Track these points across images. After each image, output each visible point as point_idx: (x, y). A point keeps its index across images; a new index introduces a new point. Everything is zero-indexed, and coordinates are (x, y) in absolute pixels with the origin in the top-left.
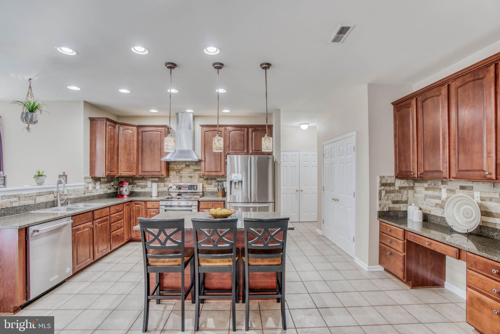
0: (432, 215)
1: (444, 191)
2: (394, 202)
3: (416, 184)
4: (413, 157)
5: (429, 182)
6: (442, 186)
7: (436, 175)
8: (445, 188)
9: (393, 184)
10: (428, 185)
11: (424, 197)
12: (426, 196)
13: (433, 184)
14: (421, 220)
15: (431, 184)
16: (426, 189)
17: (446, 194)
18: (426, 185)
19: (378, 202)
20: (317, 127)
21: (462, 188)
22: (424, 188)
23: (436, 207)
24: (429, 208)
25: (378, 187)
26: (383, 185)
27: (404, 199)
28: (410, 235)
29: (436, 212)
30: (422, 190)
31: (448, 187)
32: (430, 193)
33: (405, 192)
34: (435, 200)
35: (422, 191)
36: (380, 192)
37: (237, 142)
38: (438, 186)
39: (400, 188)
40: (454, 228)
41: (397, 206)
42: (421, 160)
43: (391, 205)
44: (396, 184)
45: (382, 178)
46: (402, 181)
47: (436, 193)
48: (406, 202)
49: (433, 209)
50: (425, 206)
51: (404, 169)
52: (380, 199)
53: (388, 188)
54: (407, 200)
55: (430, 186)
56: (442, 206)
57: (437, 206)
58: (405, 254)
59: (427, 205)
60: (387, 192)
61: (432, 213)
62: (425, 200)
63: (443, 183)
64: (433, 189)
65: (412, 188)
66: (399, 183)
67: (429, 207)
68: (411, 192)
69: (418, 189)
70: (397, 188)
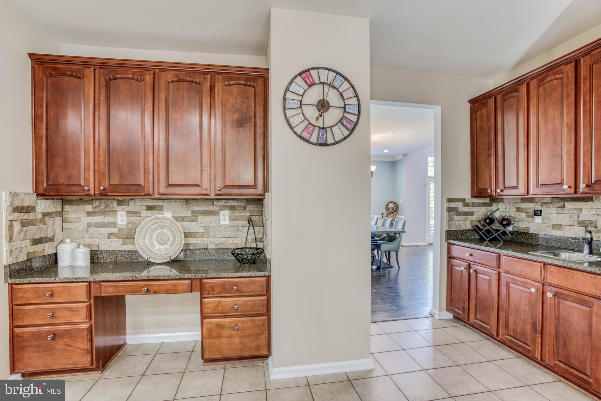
0: (101, 252)
1: (121, 214)
2: (37, 242)
3: (67, 208)
4: (85, 161)
5: (96, 203)
6: (118, 208)
8: (123, 210)
9: (34, 210)
10: (95, 208)
11: (86, 226)
12: (89, 225)
13: (103, 206)
14: (89, 263)
15: (100, 206)
16: (89, 214)
17: (125, 218)
18: (89, 208)
19: (4, 247)
21: (150, 208)
22: (86, 213)
23: (108, 238)
24: (96, 242)
25: (4, 215)
26: (16, 209)
27: (49, 235)
28: (106, 287)
29: (110, 246)
30: (80, 215)
31: (128, 208)
32: (97, 219)
33: (49, 221)
34: (106, 229)
35: (82, 219)
36: (11, 224)
38: (113, 208)
39: (46, 215)
40: (151, 260)
41: (39, 248)
43: (31, 248)
44: (37, 208)
45: (13, 196)
46: (48, 202)
47: (109, 219)
48: (53, 239)
49: (104, 242)
50: (89, 240)
52: (11, 240)
54: (54, 236)
55: (98, 209)
56: (120, 236)
57: (111, 237)
58: (93, 322)
59: (92, 238)
60: (23, 224)
61: (103, 248)
62: (87, 231)
63: (120, 203)
64: (104, 213)
65: (61, 214)
66: (42, 206)
67: (97, 240)
68: (58, 221)
69: (72, 216)
70: (40, 216)
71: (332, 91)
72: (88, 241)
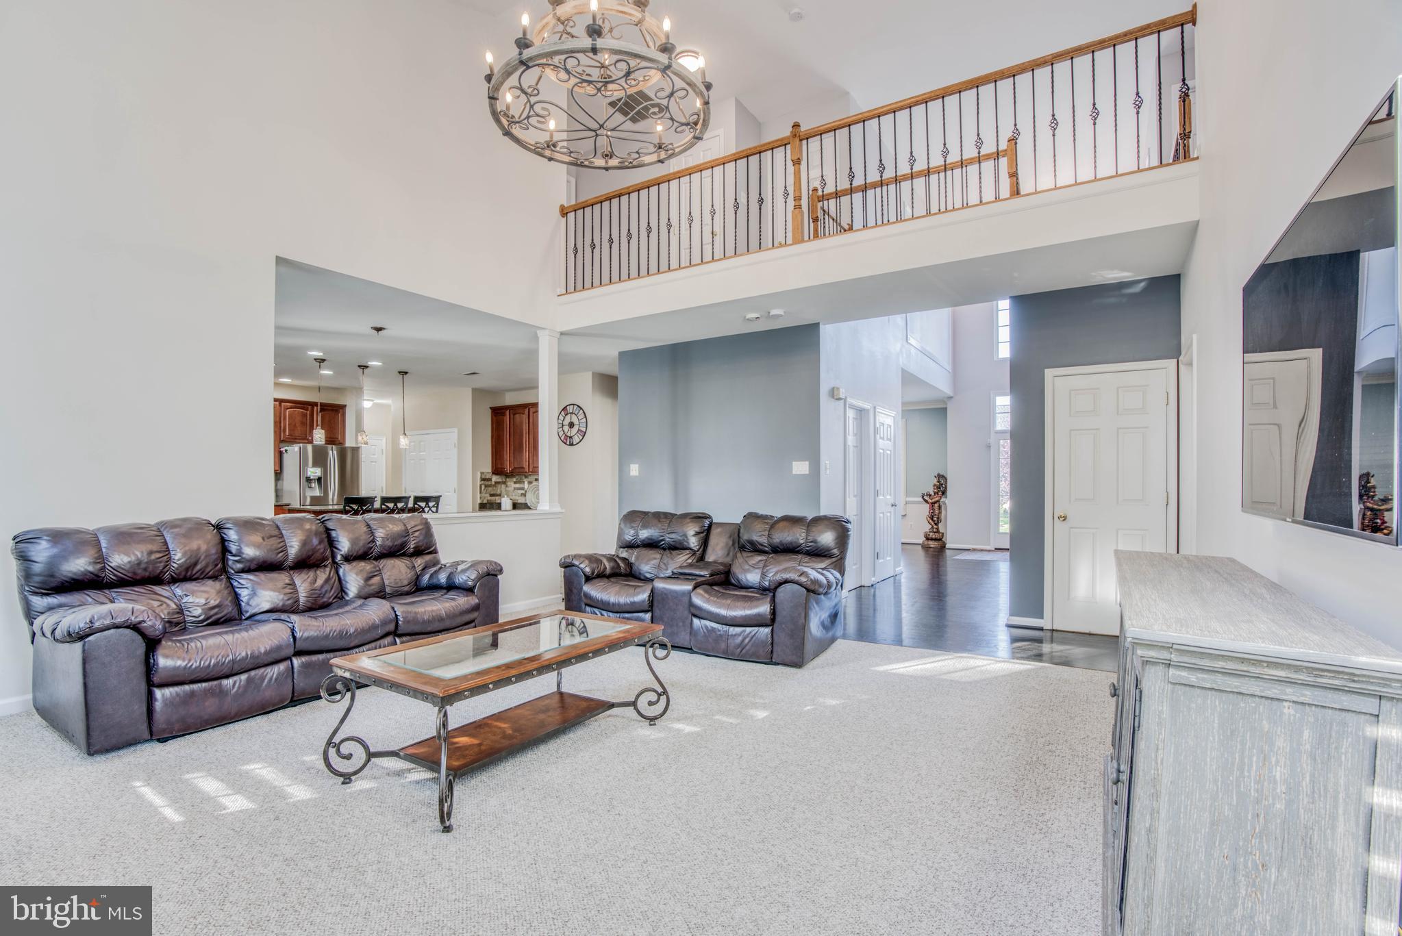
1: (526, 483)
2: (492, 495)
3: (508, 479)
4: (507, 456)
5: (517, 477)
7: (522, 470)
8: (527, 481)
9: (490, 480)
12: (515, 489)
13: (519, 479)
16: (515, 483)
17: (528, 485)
18: (515, 480)
19: (479, 495)
20: (392, 409)
22: (513, 482)
24: (517, 498)
25: (479, 482)
26: (483, 480)
27: (499, 492)
32: (517, 486)
33: (499, 486)
35: (512, 485)
36: (481, 485)
37: (297, 425)
38: (523, 479)
39: (496, 483)
41: (493, 498)
42: (512, 459)
43: (489, 498)
44: (492, 480)
45: (482, 473)
46: (497, 477)
47: (521, 486)
48: (500, 495)
49: (519, 498)
51: (499, 466)
52: (481, 493)
53: (486, 483)
55: (517, 480)
56: (524, 495)
59: (515, 495)
60: (486, 486)
63: (526, 477)
64: (519, 482)
65: (504, 483)
66: (495, 478)
68: (503, 486)
69: (509, 483)
70: (493, 483)
71: (573, 416)
72: (513, 497)
